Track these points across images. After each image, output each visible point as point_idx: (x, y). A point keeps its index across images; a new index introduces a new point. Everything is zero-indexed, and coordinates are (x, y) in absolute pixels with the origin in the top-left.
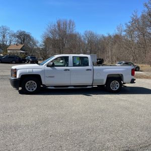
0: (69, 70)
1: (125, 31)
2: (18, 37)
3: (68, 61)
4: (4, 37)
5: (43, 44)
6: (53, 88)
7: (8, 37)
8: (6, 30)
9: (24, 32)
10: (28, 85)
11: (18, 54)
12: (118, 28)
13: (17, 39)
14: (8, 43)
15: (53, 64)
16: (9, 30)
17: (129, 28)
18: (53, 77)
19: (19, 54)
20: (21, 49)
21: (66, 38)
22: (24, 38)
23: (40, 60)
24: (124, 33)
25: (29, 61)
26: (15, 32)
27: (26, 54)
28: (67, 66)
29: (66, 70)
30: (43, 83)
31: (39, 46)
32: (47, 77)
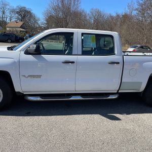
0: (73, 62)
1: (137, 9)
2: (17, 13)
3: (72, 43)
4: (4, 13)
6: (39, 99)
7: (7, 13)
8: (6, 5)
9: (25, 8)
11: (17, 32)
12: (129, 6)
13: (17, 15)
14: (8, 20)
15: (38, 47)
16: (9, 5)
17: (142, 6)
19: (19, 32)
20: (21, 27)
21: (70, 15)
22: (24, 14)
24: (134, 13)
26: (15, 7)
27: (26, 32)
28: (70, 53)
29: (67, 62)
30: (17, 88)
31: (40, 24)
32: (24, 76)
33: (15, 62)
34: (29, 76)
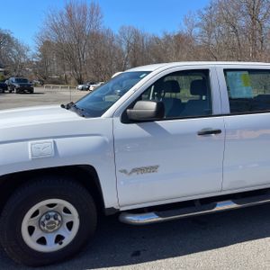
0: (218, 132)
5: (39, 53)
6: (153, 218)
10: (34, 222)
18: (153, 169)
23: (35, 85)
25: (13, 87)
27: (6, 73)
29: (207, 133)
31: (30, 57)
32: (125, 171)
33: (105, 142)
34: (134, 170)
